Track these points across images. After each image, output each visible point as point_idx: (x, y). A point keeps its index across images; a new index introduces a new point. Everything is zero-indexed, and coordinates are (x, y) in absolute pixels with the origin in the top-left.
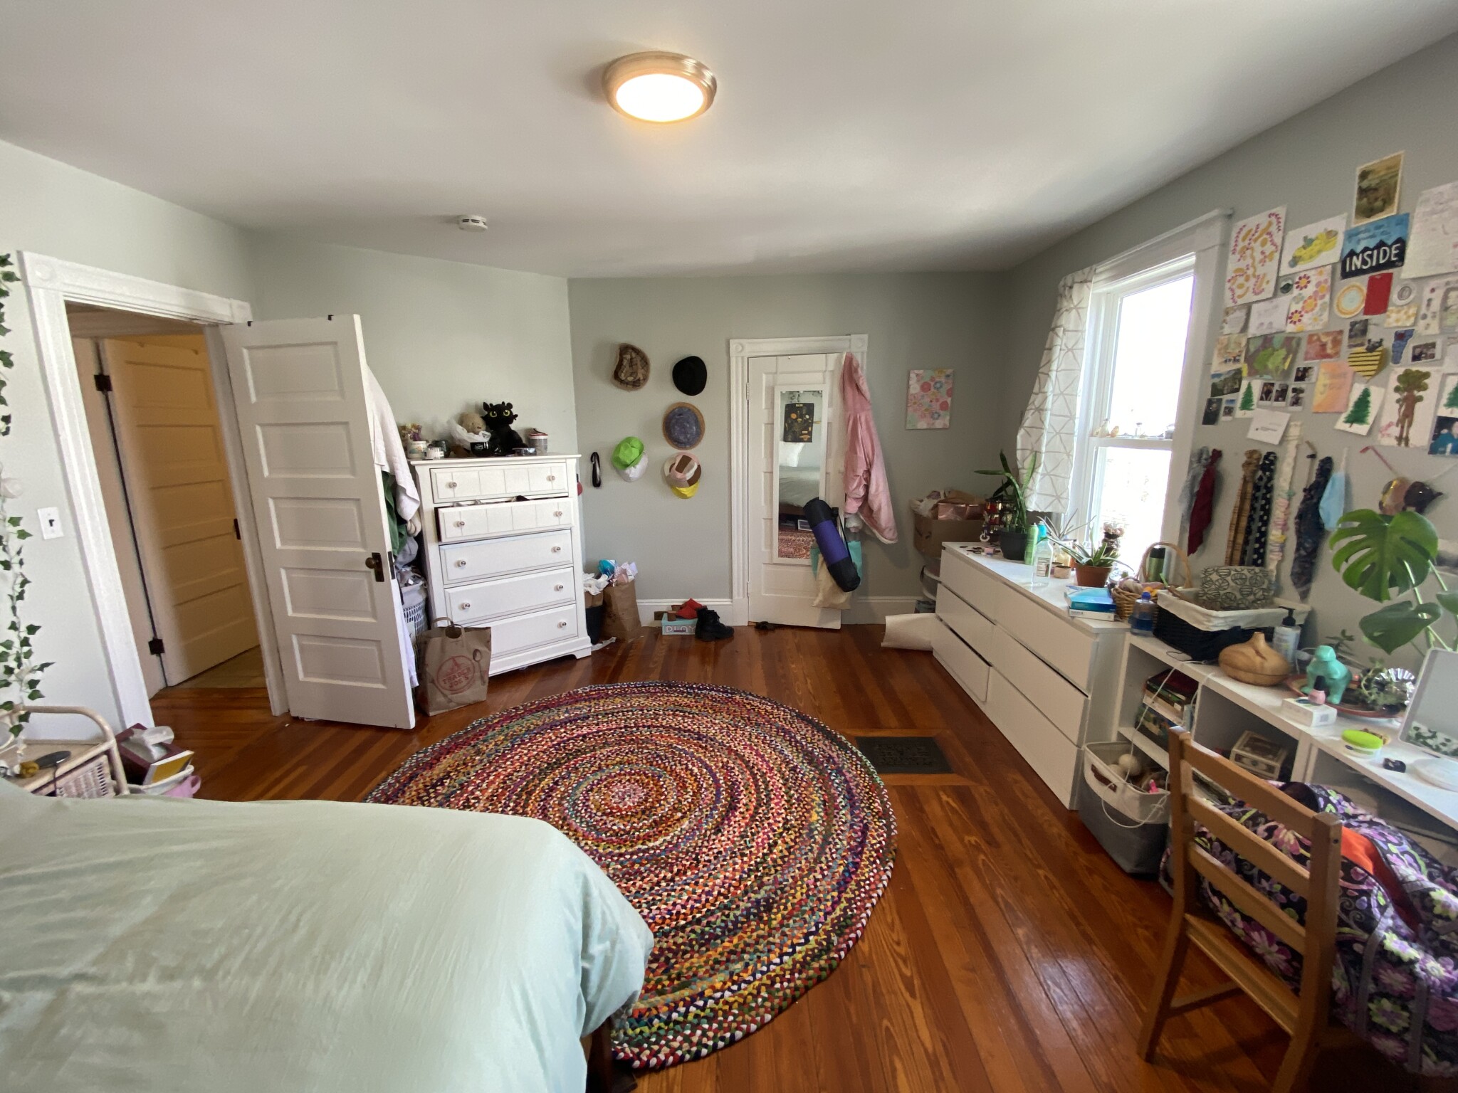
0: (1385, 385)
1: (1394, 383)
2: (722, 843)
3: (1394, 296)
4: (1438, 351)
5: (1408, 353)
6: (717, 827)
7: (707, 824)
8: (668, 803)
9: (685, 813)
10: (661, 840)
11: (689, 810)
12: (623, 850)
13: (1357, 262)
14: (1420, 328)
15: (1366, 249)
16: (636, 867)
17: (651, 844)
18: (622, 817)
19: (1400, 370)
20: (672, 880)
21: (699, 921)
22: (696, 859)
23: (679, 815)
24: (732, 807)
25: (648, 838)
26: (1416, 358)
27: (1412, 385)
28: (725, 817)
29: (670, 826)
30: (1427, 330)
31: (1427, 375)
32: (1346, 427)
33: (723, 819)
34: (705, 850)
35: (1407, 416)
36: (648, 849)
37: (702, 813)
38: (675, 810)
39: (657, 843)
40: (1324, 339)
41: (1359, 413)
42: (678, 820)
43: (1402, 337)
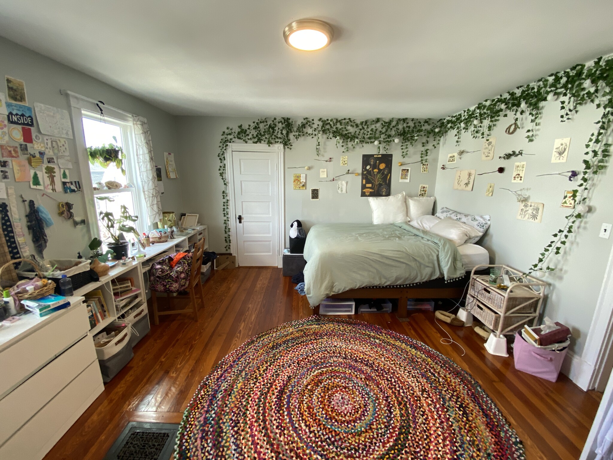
0: (42, 171)
1: (44, 171)
2: (288, 372)
3: (34, 137)
4: (55, 160)
5: (45, 160)
6: (290, 380)
7: (295, 382)
8: (316, 395)
9: (306, 389)
10: (315, 373)
11: (304, 391)
12: (331, 368)
13: (15, 119)
14: (47, 152)
15: (17, 114)
16: (322, 361)
17: (319, 371)
18: (339, 387)
19: (46, 166)
20: (307, 356)
21: (297, 343)
22: (299, 364)
23: (309, 387)
24: (282, 392)
25: (321, 374)
26: (49, 162)
27: (50, 171)
28: (285, 385)
29: (313, 380)
30: (49, 153)
31: (54, 168)
32: (35, 187)
33: (287, 384)
34: (295, 368)
35: (53, 182)
36: (320, 369)
37: (297, 389)
38: (311, 391)
39: (317, 372)
40: (9, 149)
41: (36, 181)
42: (310, 384)
43: (42, 154)
